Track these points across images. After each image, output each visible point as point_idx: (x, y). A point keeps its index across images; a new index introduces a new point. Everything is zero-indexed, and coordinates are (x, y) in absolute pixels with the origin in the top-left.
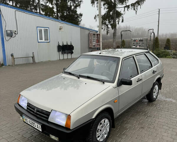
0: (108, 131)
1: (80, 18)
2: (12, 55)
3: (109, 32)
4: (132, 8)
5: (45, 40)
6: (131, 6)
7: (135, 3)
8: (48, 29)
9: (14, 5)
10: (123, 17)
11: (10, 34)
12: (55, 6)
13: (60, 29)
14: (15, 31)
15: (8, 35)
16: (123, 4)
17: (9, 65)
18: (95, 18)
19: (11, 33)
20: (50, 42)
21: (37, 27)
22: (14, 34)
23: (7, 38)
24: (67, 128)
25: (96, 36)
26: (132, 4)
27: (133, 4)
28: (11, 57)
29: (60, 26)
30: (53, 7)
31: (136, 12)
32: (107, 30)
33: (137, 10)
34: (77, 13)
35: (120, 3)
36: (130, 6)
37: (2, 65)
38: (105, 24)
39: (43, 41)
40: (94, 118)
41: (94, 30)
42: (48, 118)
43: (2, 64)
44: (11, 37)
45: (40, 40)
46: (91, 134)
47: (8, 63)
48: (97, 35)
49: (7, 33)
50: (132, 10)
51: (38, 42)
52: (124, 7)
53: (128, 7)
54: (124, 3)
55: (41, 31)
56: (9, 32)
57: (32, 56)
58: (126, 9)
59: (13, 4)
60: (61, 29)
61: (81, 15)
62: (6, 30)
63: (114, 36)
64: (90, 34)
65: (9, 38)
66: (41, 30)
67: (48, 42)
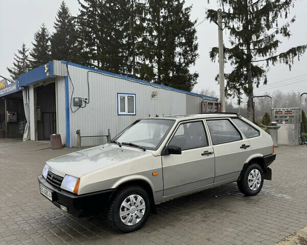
0: (143, 214)
1: (194, 80)
2: (78, 132)
3: (241, 100)
4: (282, 61)
5: (128, 112)
6: (280, 58)
7: (288, 53)
8: (134, 95)
9: (100, 66)
10: (265, 76)
11: (79, 104)
12: (155, 65)
13: (153, 96)
14: (86, 99)
15: (76, 104)
16: (266, 55)
17: (73, 147)
18: (216, 79)
19: (80, 101)
20: (135, 115)
21: (118, 93)
22: (84, 104)
23: (74, 108)
24: (75, 194)
25: (214, 106)
26: (281, 54)
27: (284, 54)
28: (77, 135)
29: (154, 92)
30: (152, 65)
31: (290, 67)
32: (239, 97)
33: (291, 64)
34: (189, 72)
35: (259, 54)
36: (278, 58)
37: (64, 146)
38: (235, 87)
39: (126, 113)
40: (115, 189)
41: (211, 97)
42: (60, 185)
43: (64, 144)
44: (80, 106)
45: (121, 111)
46: (111, 211)
47: (72, 144)
48: (217, 104)
49: (74, 101)
50: (281, 64)
51: (118, 115)
52: (267, 60)
53: (274, 59)
54: (268, 54)
55: (123, 99)
56: (77, 100)
57: (108, 135)
58: (270, 62)
59: (98, 65)
60: (155, 95)
61: (196, 76)
62: (73, 97)
63: (248, 107)
64: (203, 104)
65: (76, 108)
66: (124, 97)
67: (133, 115)
